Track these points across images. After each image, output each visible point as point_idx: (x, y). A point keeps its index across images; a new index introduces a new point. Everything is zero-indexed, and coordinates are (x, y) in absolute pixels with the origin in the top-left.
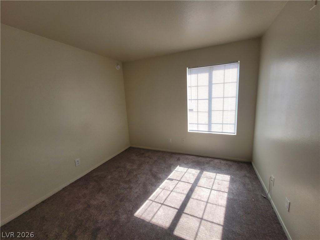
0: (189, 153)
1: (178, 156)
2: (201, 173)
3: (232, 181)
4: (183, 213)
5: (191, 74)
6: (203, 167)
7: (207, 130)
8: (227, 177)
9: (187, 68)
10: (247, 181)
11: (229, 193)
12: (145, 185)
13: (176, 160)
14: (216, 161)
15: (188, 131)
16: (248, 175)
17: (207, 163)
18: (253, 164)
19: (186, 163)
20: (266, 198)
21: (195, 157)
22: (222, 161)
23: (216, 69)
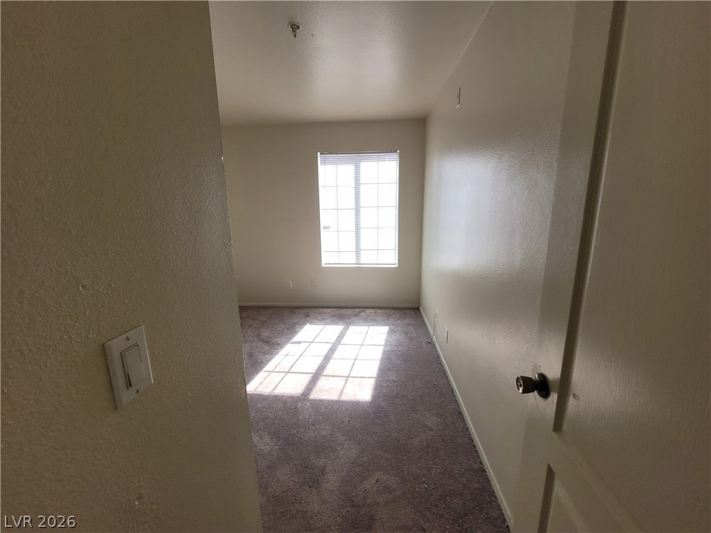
0: (326, 304)
1: (306, 311)
2: (346, 329)
3: (391, 332)
4: (321, 376)
5: (324, 163)
6: (348, 321)
7: (355, 262)
8: (384, 330)
9: (319, 153)
10: (411, 329)
11: (385, 345)
12: (250, 355)
13: (303, 316)
14: (369, 311)
15: (323, 265)
16: (412, 323)
17: (355, 316)
18: (421, 309)
19: (320, 318)
20: (431, 343)
21: (335, 310)
22: (378, 311)
23: (367, 160)
